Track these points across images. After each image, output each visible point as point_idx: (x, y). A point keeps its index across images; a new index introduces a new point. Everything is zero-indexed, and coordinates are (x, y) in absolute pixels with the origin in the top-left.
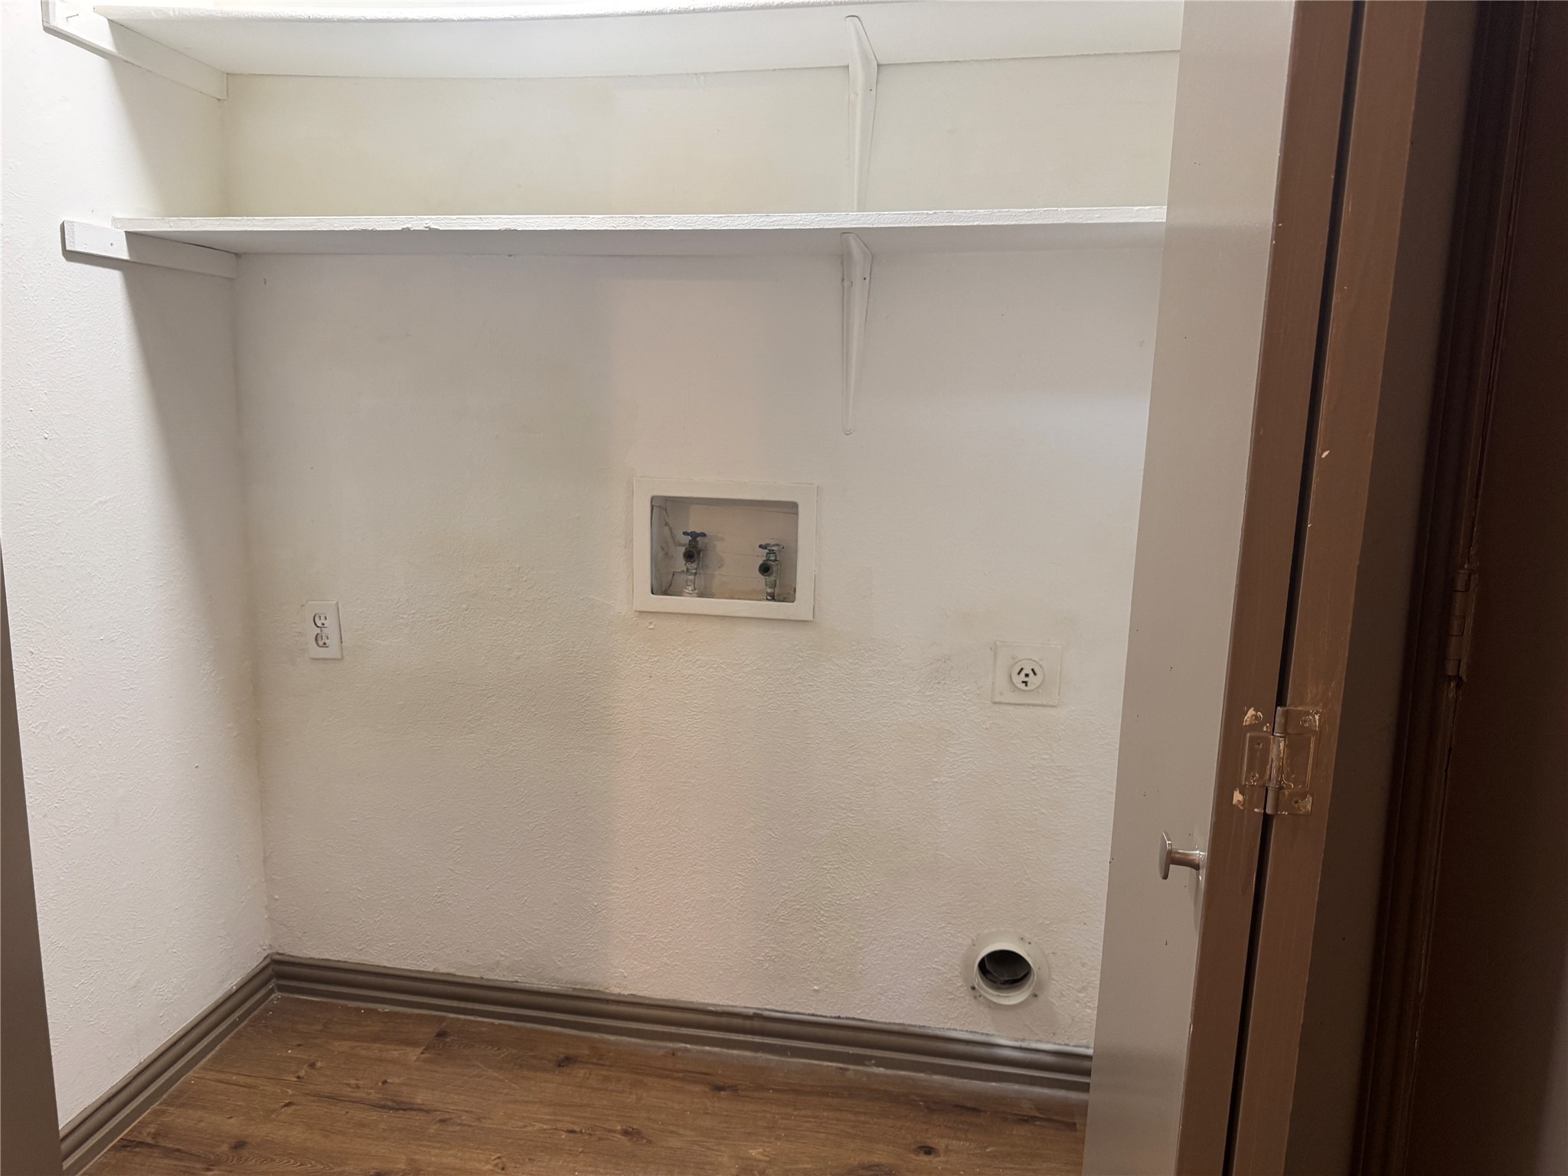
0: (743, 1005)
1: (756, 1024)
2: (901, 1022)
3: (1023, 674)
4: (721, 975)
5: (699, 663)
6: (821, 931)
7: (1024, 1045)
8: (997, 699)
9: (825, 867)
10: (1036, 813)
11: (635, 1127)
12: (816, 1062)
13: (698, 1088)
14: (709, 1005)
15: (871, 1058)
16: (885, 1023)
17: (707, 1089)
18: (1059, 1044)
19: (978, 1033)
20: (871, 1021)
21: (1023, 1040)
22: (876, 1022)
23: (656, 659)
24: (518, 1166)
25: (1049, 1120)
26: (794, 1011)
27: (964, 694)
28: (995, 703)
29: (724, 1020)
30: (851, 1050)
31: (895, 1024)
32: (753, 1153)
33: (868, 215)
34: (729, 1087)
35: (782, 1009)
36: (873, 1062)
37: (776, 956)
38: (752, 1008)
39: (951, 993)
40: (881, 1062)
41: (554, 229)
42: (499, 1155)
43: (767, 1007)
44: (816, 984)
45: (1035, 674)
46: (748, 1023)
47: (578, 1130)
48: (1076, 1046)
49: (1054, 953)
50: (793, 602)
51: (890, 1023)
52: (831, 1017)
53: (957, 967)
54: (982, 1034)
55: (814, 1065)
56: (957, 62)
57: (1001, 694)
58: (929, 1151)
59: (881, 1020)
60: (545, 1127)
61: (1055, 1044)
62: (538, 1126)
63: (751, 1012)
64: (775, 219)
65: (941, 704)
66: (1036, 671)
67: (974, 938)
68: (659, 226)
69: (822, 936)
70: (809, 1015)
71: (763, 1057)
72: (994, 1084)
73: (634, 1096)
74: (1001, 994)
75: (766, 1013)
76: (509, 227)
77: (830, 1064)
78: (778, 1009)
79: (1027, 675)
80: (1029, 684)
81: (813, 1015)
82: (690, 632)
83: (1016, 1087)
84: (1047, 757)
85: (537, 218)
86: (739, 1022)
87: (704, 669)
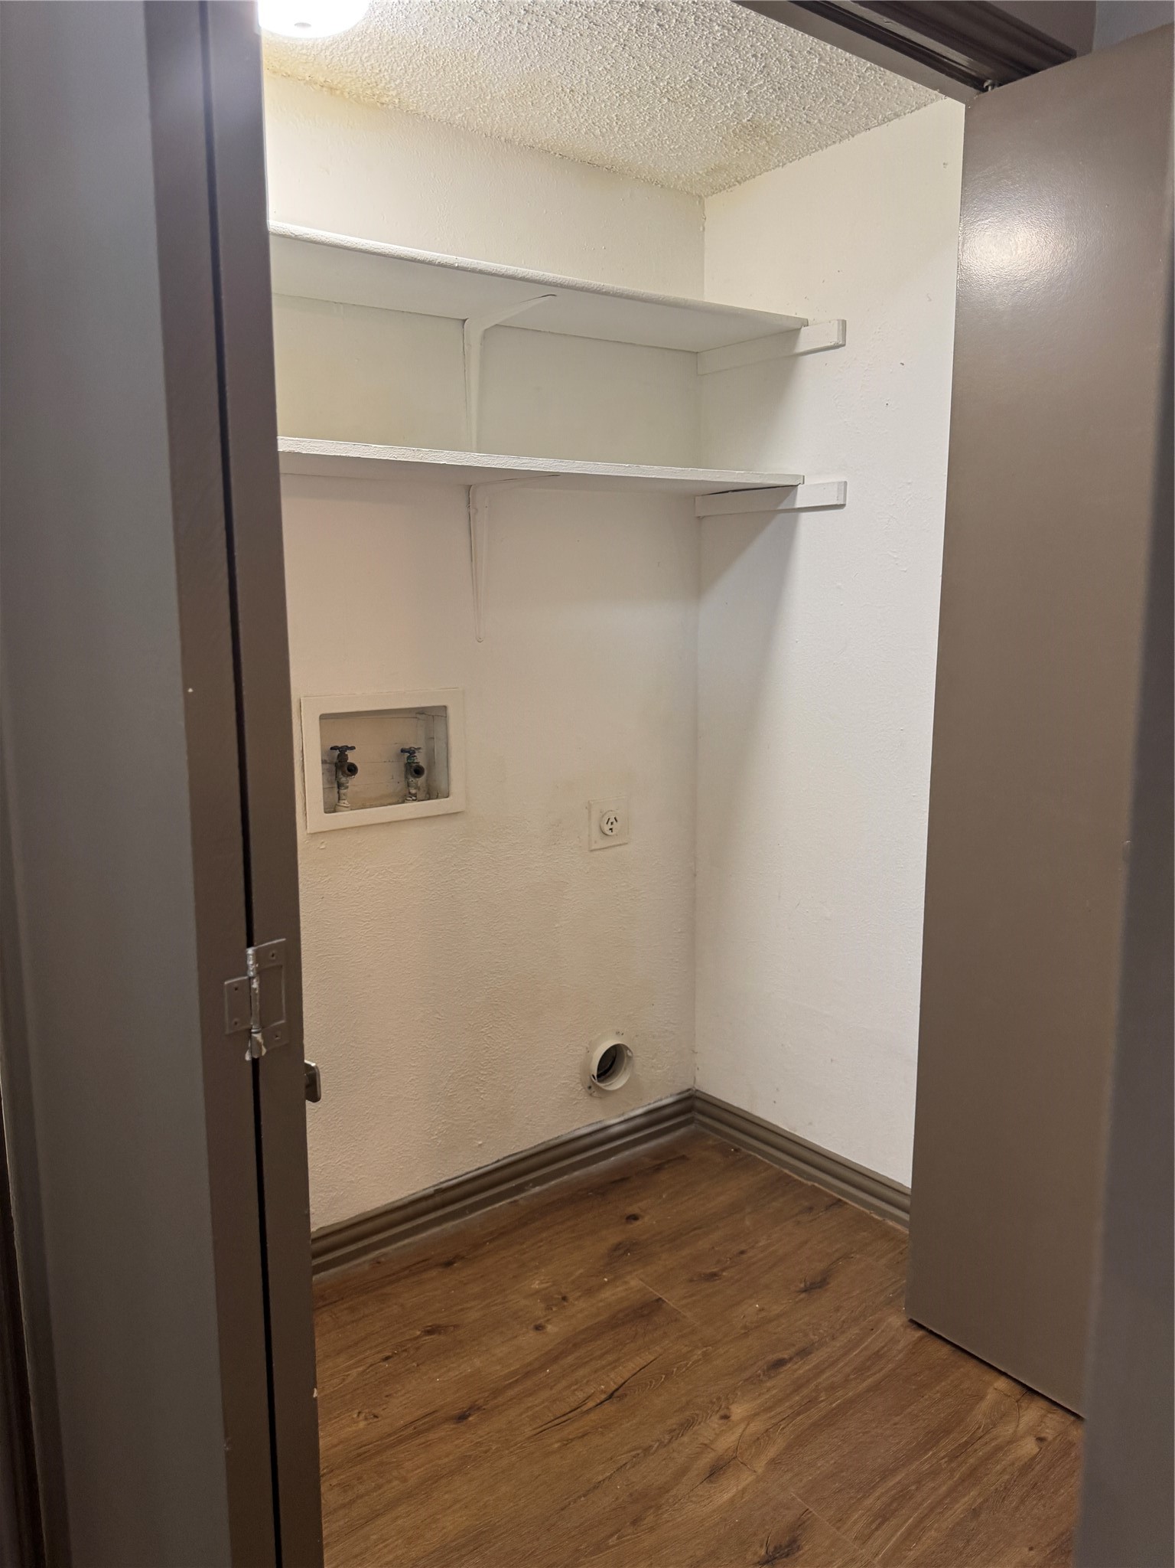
0: (422, 1188)
1: (438, 1199)
2: (542, 1141)
3: (610, 823)
4: (401, 1169)
5: (368, 872)
6: (482, 1089)
7: (626, 1117)
8: (593, 848)
9: (482, 1030)
10: (621, 930)
11: (430, 1324)
12: (489, 1208)
13: (434, 1273)
14: (394, 1202)
15: (526, 1183)
16: (532, 1148)
17: (440, 1270)
18: (646, 1106)
19: (593, 1124)
20: (521, 1152)
21: (623, 1114)
22: (525, 1151)
23: (327, 879)
24: (384, 1406)
25: (669, 1162)
26: (464, 1172)
27: (572, 849)
28: (592, 851)
29: (410, 1210)
30: (513, 1184)
31: (539, 1145)
32: (536, 1285)
33: (588, 464)
34: (454, 1258)
35: (455, 1175)
36: (531, 1185)
37: (447, 1129)
38: (429, 1188)
39: (574, 1099)
40: (537, 1182)
41: (339, 454)
42: (357, 1411)
43: (442, 1180)
44: (480, 1140)
45: (616, 821)
46: (430, 1202)
47: (390, 1354)
48: (655, 1102)
49: (637, 1036)
50: (447, 797)
51: (535, 1147)
52: (492, 1164)
53: (578, 1075)
54: (597, 1123)
55: (489, 1211)
56: (540, 331)
57: (596, 842)
58: (634, 1218)
59: (528, 1147)
60: (361, 1369)
61: (643, 1107)
62: (354, 1372)
63: (432, 1190)
64: (524, 461)
65: (557, 861)
66: (617, 819)
67: (588, 1046)
68: (434, 460)
69: (483, 1093)
70: (476, 1170)
71: (449, 1226)
72: (613, 1159)
73: (395, 1307)
74: (607, 1084)
75: (444, 1185)
76: (293, 449)
77: (501, 1204)
78: (450, 1177)
79: (612, 823)
80: (613, 830)
81: (479, 1169)
82: (359, 844)
83: (627, 1153)
84: (625, 884)
85: (321, 442)
86: (424, 1205)
87: (372, 877)
